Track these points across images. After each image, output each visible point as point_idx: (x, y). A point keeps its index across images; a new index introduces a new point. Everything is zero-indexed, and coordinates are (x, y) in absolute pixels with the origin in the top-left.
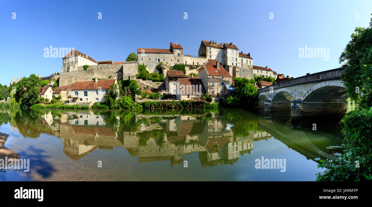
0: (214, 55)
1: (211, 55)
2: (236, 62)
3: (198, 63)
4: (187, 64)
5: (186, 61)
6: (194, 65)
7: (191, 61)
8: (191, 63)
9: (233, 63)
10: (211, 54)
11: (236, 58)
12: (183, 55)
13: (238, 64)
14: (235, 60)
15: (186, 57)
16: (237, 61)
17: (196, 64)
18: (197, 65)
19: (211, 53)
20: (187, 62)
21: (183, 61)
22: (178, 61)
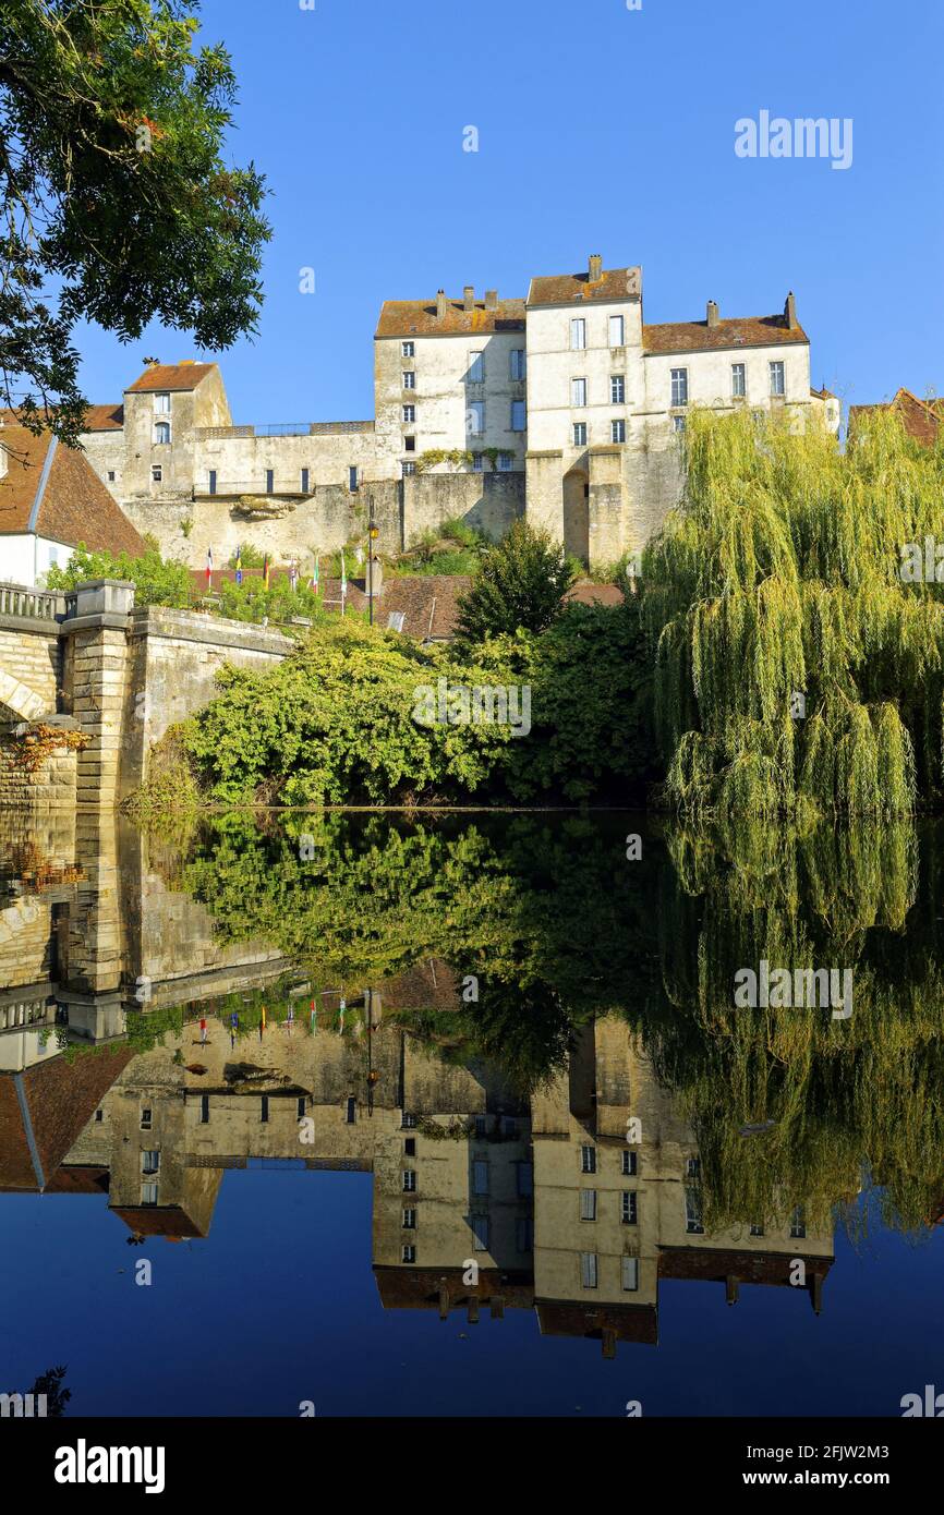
0: (438, 396)
1: (415, 398)
2: (618, 412)
3: (305, 472)
4: (220, 491)
5: (213, 474)
6: (277, 489)
7: (249, 463)
8: (249, 478)
9: (581, 428)
10: (419, 390)
11: (618, 380)
12: (191, 434)
13: (635, 425)
14: (601, 390)
15: (212, 444)
16: (622, 400)
17: (287, 482)
18: (298, 489)
19: (419, 381)
20: (219, 479)
21: (188, 472)
22: (158, 478)
